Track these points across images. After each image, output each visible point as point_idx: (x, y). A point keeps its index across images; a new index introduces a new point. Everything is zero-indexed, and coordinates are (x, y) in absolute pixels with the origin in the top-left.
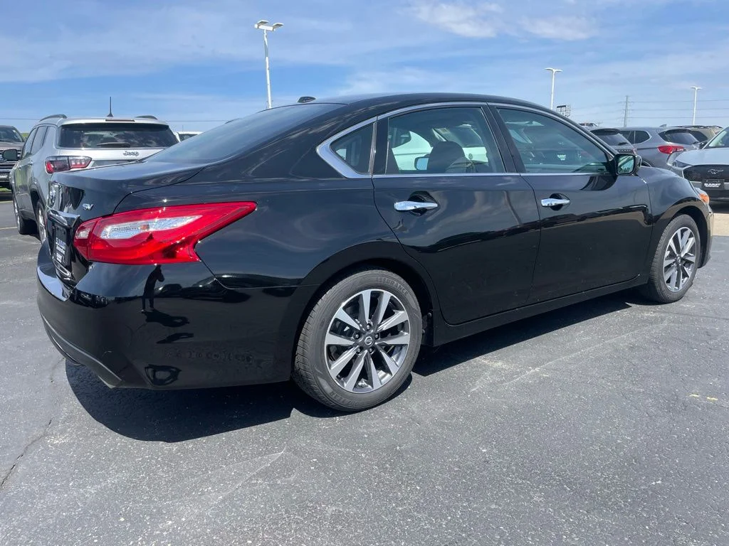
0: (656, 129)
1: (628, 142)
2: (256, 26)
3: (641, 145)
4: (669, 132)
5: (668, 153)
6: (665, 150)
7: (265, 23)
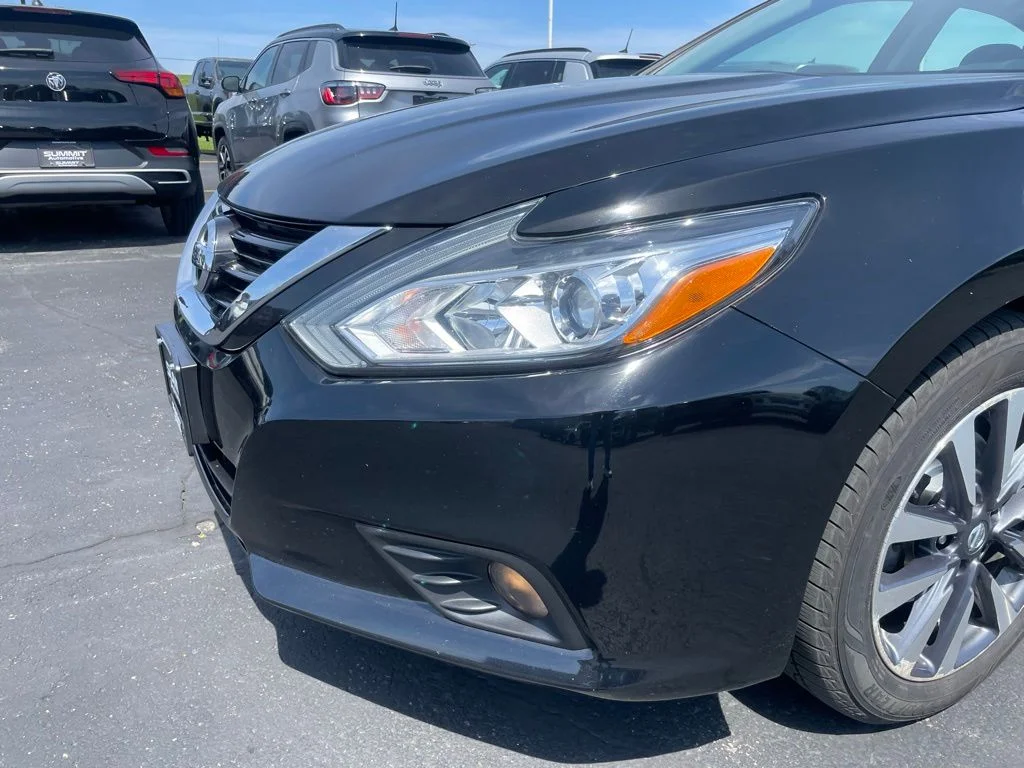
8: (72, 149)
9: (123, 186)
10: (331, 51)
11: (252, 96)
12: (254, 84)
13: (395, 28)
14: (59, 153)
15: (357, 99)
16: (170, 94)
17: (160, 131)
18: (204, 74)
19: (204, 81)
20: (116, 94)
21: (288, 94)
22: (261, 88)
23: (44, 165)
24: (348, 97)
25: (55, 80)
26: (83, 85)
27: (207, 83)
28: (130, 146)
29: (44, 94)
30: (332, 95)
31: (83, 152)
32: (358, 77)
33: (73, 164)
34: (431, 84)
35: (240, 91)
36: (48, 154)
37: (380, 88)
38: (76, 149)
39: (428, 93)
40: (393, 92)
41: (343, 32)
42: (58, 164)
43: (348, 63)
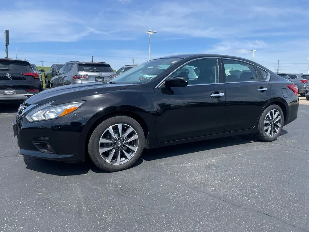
0: (300, 74)
1: (290, 78)
2: (147, 32)
3: (294, 79)
4: (303, 76)
5: (304, 83)
6: (303, 81)
7: (151, 31)
8: (11, 90)
9: (22, 98)
10: (76, 67)
11: (60, 76)
12: (60, 73)
13: (92, 62)
14: (8, 91)
15: (81, 78)
16: (36, 77)
17: (33, 86)
18: (53, 68)
19: (53, 70)
20: (23, 78)
21: (66, 76)
22: (62, 74)
23: (4, 94)
24: (79, 77)
25: (8, 75)
26: (15, 76)
27: (54, 71)
28: (25, 89)
29: (5, 78)
30: (75, 77)
31: (14, 91)
32: (83, 73)
33: (11, 93)
34: (99, 74)
35: (57, 75)
36: (5, 91)
37: (87, 75)
38: (12, 90)
39: (99, 76)
40: (90, 76)
41: (79, 63)
42: (8, 93)
43: (80, 70)
